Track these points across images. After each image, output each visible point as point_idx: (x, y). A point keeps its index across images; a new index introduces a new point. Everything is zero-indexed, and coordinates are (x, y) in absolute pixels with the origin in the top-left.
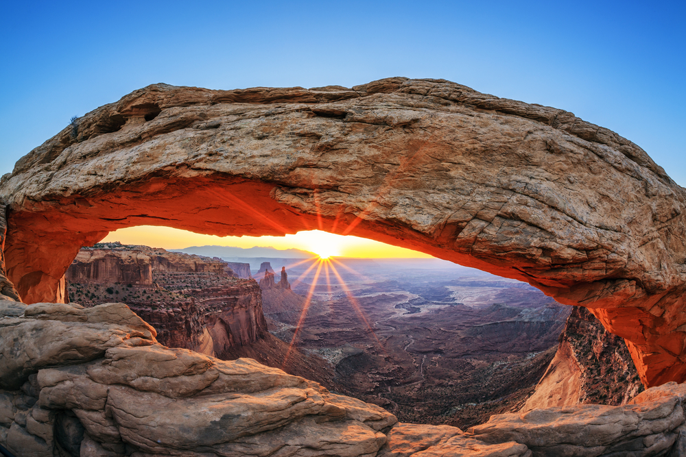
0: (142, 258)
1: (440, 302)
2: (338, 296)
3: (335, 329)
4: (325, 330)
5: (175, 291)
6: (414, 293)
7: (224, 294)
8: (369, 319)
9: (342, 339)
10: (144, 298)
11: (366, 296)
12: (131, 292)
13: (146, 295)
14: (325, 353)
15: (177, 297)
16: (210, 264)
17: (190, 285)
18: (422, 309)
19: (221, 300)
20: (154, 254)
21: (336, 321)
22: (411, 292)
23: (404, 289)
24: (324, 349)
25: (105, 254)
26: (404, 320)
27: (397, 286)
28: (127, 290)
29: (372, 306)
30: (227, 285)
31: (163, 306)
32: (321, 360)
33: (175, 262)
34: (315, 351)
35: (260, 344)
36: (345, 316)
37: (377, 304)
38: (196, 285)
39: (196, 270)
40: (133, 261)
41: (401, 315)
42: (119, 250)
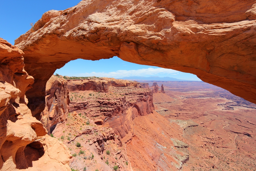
0: (104, 82)
1: (248, 106)
2: (187, 98)
3: (185, 112)
4: (180, 112)
5: (118, 94)
6: (229, 99)
7: (138, 95)
8: (202, 110)
9: (187, 117)
10: (105, 96)
11: (201, 98)
12: (100, 95)
13: (106, 95)
14: (179, 122)
15: (119, 96)
16: (132, 83)
17: (124, 91)
18: (234, 108)
19: (136, 97)
20: (109, 80)
21: (185, 108)
22: (227, 98)
23: (223, 97)
24: (179, 121)
25: (88, 81)
26: (223, 113)
27: (219, 95)
28: (98, 94)
29: (204, 103)
30: (139, 91)
31: (113, 99)
32: (177, 125)
33: (118, 83)
34: (174, 121)
35: (151, 115)
36: (190, 106)
37: (207, 103)
38: (127, 91)
39: (127, 86)
40: (101, 83)
41: (221, 110)
42: (94, 79)
